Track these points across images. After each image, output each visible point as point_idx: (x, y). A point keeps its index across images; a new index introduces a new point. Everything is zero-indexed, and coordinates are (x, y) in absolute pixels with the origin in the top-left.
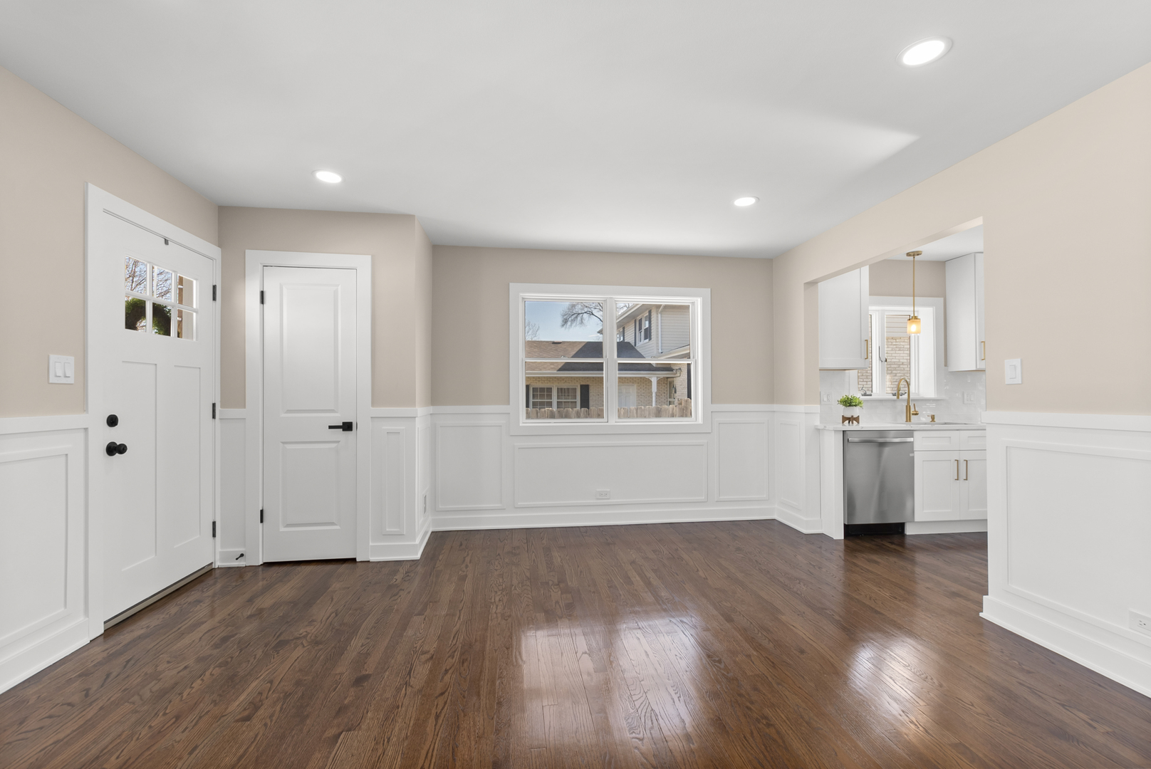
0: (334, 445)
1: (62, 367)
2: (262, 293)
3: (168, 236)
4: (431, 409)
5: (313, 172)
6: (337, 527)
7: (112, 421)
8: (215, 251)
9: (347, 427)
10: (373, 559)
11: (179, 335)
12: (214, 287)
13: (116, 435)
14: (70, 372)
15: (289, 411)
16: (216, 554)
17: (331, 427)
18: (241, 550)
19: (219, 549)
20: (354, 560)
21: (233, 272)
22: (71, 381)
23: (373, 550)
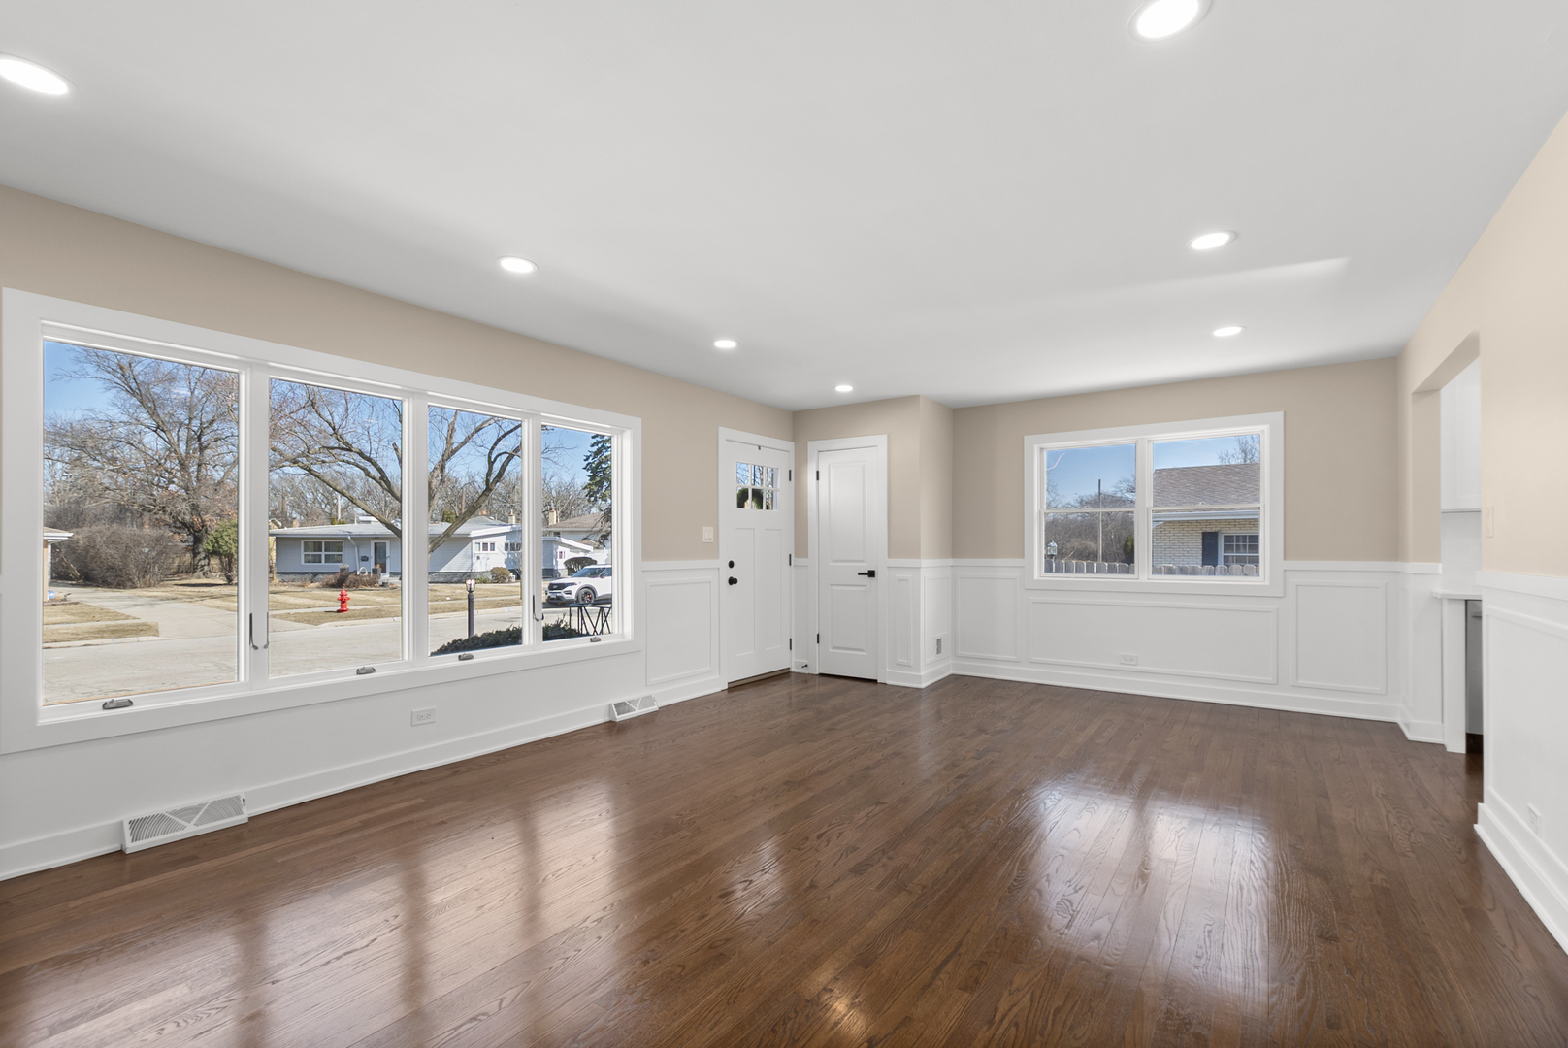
0: (863, 588)
1: (708, 534)
2: (818, 472)
3: (760, 444)
4: (950, 561)
5: (834, 387)
6: (865, 654)
7: (731, 564)
8: (789, 445)
9: (871, 574)
10: (888, 682)
11: (767, 508)
12: (790, 471)
13: (733, 573)
14: (711, 537)
15: (834, 561)
16: (791, 662)
17: (859, 574)
18: (806, 662)
19: (794, 659)
20: (875, 681)
21: (801, 458)
22: (712, 541)
23: (889, 676)
